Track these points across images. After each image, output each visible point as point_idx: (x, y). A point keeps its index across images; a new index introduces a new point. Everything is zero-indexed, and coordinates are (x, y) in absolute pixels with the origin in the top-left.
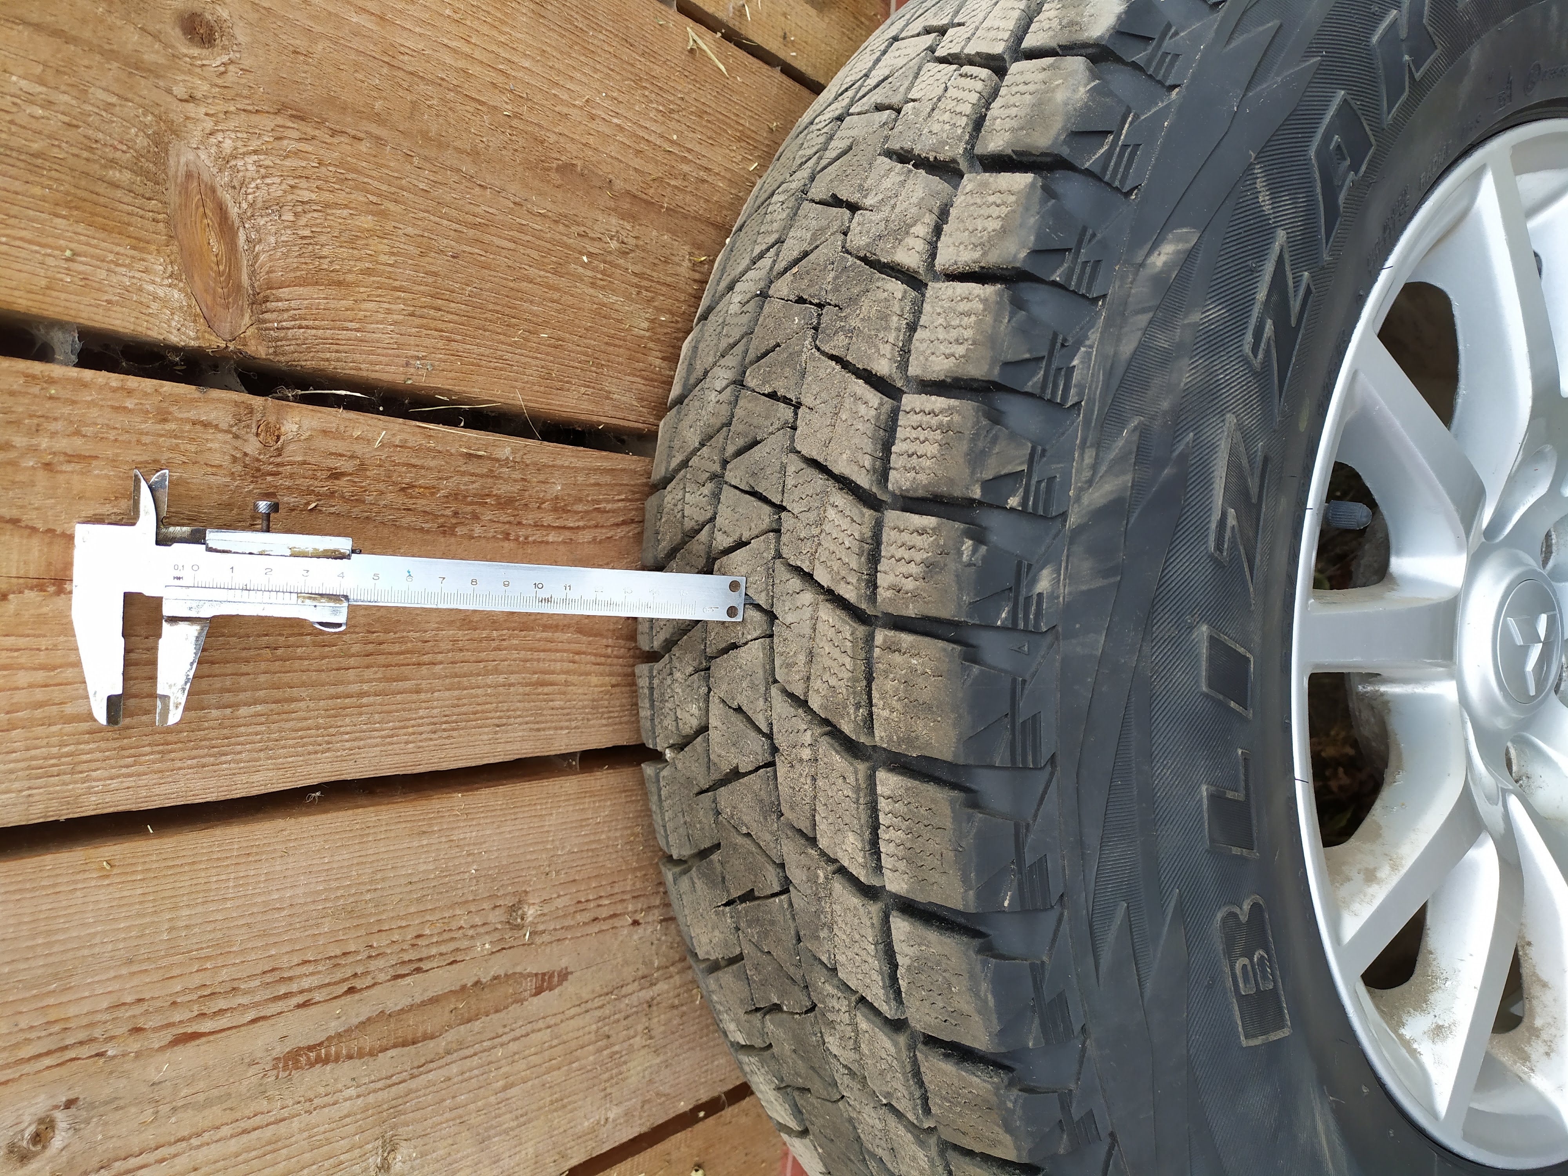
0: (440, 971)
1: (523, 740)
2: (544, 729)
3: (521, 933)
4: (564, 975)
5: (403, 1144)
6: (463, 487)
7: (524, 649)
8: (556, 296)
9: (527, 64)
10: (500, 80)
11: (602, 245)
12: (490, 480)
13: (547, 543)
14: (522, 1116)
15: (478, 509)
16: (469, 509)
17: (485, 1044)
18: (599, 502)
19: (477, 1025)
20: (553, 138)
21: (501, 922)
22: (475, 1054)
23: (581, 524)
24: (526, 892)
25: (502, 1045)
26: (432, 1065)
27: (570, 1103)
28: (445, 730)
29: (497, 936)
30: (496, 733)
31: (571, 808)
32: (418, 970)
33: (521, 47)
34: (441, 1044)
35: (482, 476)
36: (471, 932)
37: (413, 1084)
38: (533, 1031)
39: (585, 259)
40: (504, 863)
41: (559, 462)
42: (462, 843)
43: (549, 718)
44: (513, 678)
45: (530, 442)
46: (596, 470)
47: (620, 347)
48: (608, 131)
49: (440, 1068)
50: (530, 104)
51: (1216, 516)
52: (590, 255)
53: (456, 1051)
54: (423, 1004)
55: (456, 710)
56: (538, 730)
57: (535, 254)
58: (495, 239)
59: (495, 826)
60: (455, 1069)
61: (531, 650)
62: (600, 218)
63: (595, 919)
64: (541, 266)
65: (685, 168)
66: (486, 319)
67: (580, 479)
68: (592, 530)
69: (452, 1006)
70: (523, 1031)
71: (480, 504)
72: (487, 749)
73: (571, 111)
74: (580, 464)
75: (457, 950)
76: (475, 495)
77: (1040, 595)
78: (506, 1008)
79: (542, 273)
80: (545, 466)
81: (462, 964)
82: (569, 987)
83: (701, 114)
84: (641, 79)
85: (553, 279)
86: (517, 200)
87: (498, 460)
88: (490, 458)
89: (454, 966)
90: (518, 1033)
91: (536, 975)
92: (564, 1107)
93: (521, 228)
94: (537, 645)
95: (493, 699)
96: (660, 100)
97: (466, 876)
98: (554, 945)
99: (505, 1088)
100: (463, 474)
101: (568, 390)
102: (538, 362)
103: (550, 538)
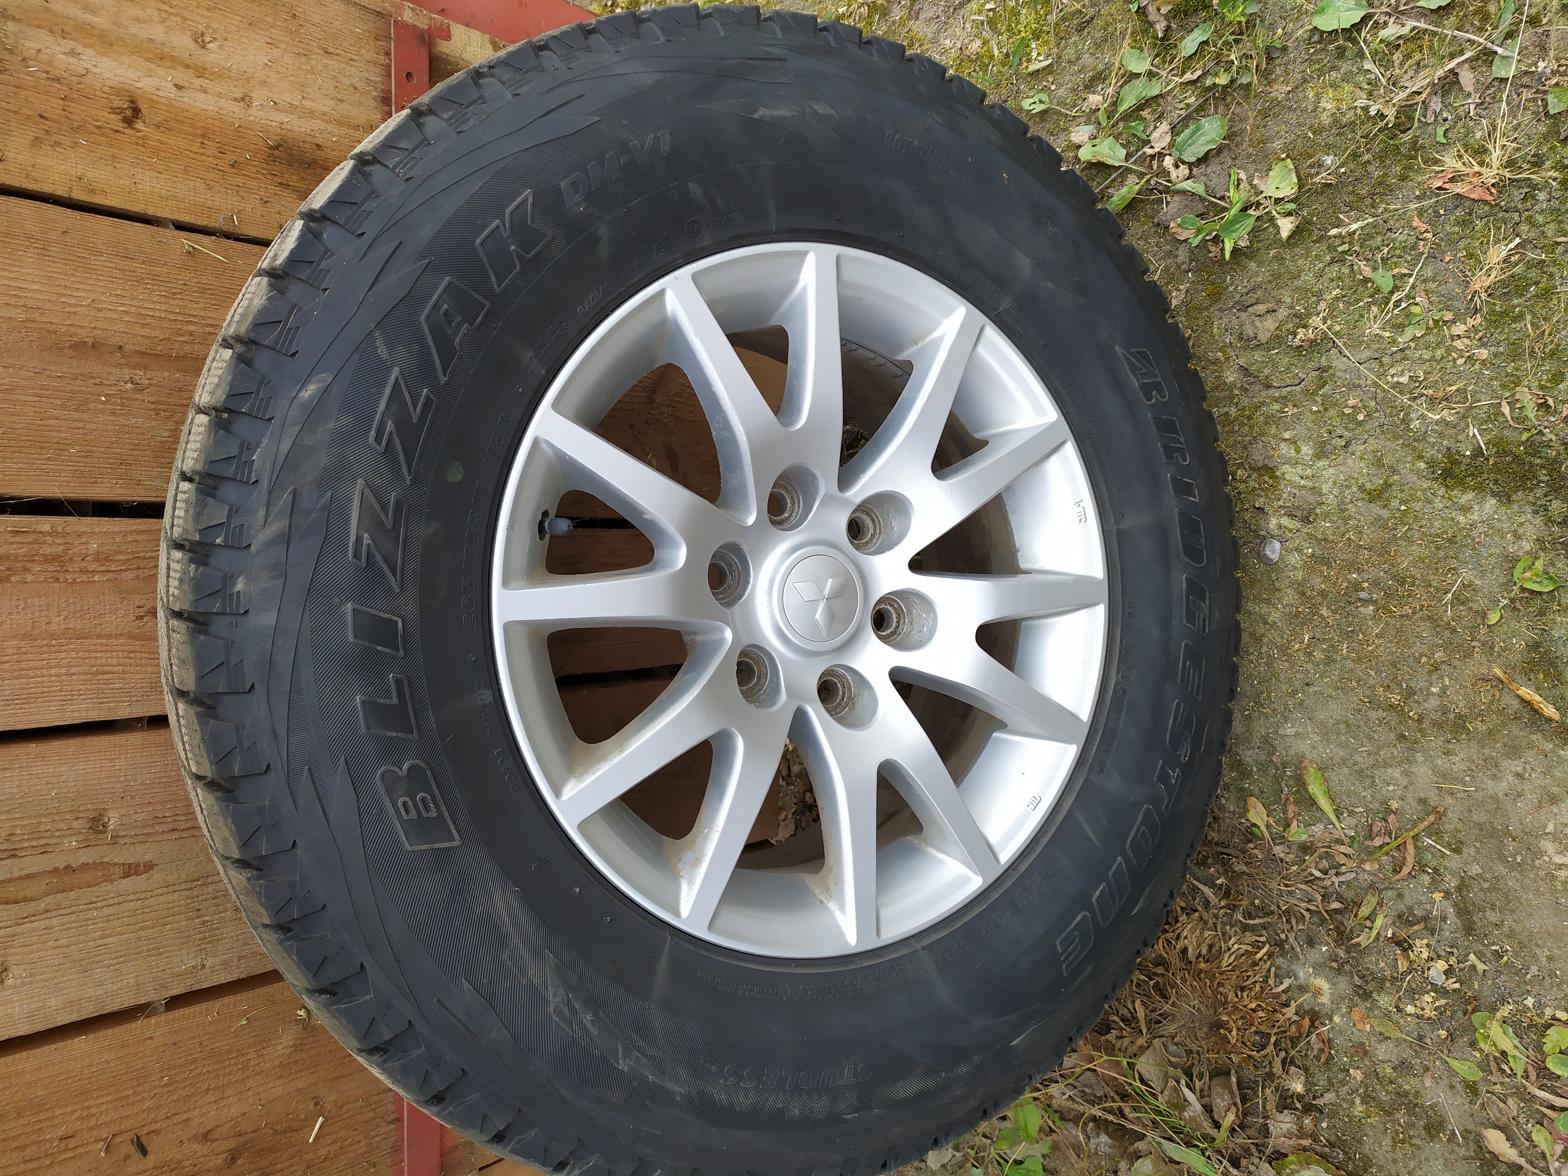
0: (34, 858)
1: (87, 709)
2: (107, 703)
3: (104, 836)
4: (149, 866)
5: (14, 967)
6: (12, 552)
7: (82, 651)
8: (81, 425)
9: (36, 287)
10: (12, 301)
11: (117, 388)
12: (35, 546)
13: (94, 582)
14: (121, 957)
15: (28, 565)
16: (20, 565)
17: (80, 907)
18: (138, 553)
19: (72, 895)
20: (64, 329)
21: (85, 828)
22: (73, 913)
23: (123, 567)
24: (106, 810)
25: (97, 908)
26: (33, 918)
27: (166, 952)
28: (17, 704)
29: (81, 837)
30: (62, 705)
31: (139, 754)
32: (14, 856)
33: (29, 278)
34: (42, 905)
35: (29, 543)
36: (57, 834)
37: (18, 929)
38: (125, 902)
39: (103, 399)
40: (81, 789)
41: (97, 530)
42: (41, 776)
43: (110, 695)
44: (73, 670)
45: (70, 518)
46: (132, 532)
47: (145, 450)
48: (115, 316)
49: (42, 920)
50: (40, 311)
51: (353, 539)
52: (106, 395)
53: (55, 910)
54: (21, 878)
55: (24, 692)
56: (102, 703)
57: (58, 402)
58: (21, 397)
59: (70, 765)
60: (55, 922)
61: (88, 651)
62: (114, 371)
63: (173, 830)
64: (63, 407)
65: (191, 328)
66: (21, 447)
67: (118, 539)
68: (135, 571)
69: (48, 881)
70: (116, 900)
71: (29, 561)
72: (56, 716)
73: (79, 309)
74: (116, 529)
75: (47, 844)
76: (24, 556)
77: (238, 592)
78: (99, 884)
79: (66, 412)
80: (84, 533)
81: (53, 855)
82: (156, 875)
83: (203, 291)
84: (143, 278)
85: (75, 415)
86: (37, 370)
87: (41, 532)
88: (34, 532)
89: (45, 855)
90: (111, 902)
91: (123, 864)
92: (161, 954)
93: (43, 387)
94: (93, 648)
95: (57, 684)
96: (162, 288)
97: (48, 797)
98: (137, 845)
99: (102, 937)
100: (11, 543)
101: (102, 483)
102: (70, 468)
103: (96, 578)
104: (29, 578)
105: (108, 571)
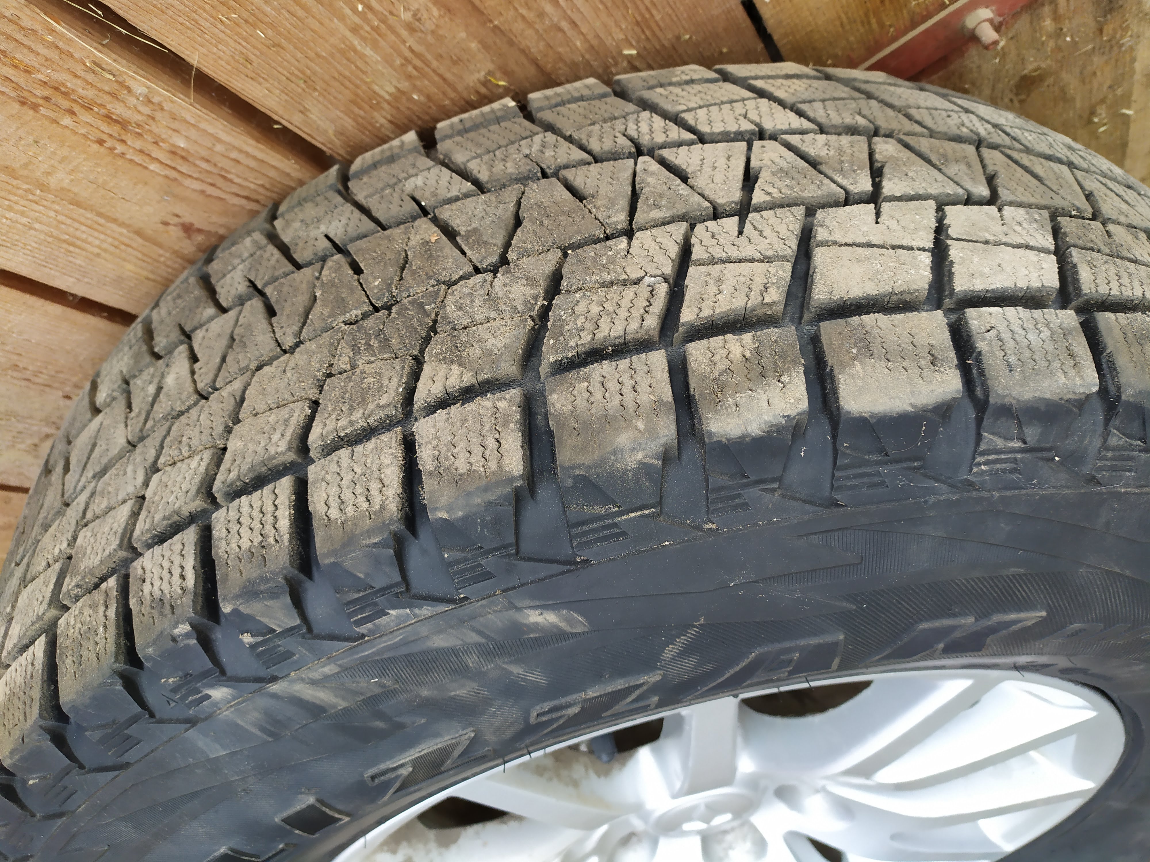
6: (70, 85)
7: (65, 216)
12: (108, 97)
13: (146, 168)
16: (67, 103)
18: (228, 172)
41: (202, 125)
43: (61, 265)
47: (348, 88)
51: (394, 763)
67: (219, 148)
68: (205, 185)
74: (226, 139)
76: (81, 98)
77: (208, 697)
80: (184, 120)
94: (82, 220)
103: (152, 167)
104: (67, 121)
105: (174, 168)
